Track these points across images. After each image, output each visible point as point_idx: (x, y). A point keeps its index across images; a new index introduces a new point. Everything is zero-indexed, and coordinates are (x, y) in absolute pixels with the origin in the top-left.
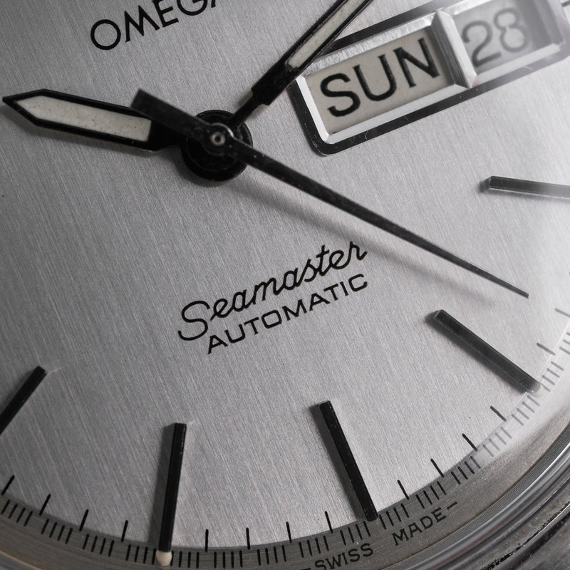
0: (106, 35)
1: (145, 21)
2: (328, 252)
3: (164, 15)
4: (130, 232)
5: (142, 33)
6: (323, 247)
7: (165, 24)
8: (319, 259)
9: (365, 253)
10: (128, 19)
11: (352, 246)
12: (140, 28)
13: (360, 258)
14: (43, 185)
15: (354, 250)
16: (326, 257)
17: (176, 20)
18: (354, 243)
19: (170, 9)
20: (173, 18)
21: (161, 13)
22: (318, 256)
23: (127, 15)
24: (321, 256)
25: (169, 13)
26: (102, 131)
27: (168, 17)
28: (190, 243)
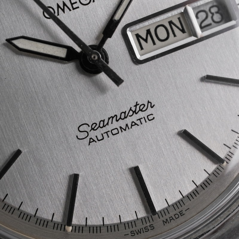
1: (65, 7)
2: (139, 104)
3: (73, 5)
4: (57, 94)
5: (64, 12)
7: (74, 9)
8: (135, 107)
9: (154, 105)
10: (58, 6)
11: (149, 102)
12: (63, 10)
13: (152, 107)
14: (22, 74)
15: (149, 104)
17: (78, 7)
18: (149, 101)
19: (76, 3)
20: (77, 6)
21: (72, 4)
22: (134, 106)
25: (75, 4)
26: (47, 53)
27: (75, 6)
28: (82, 100)
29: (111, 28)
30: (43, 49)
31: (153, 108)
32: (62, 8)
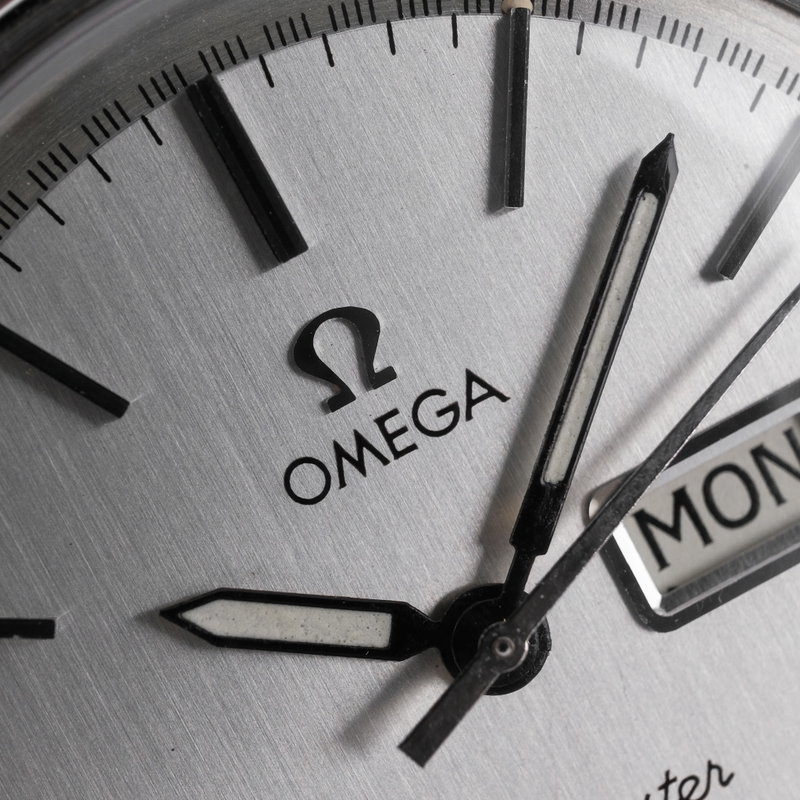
0: (308, 481)
1: (367, 453)
2: (675, 780)
3: (395, 441)
5: (363, 471)
6: (667, 774)
7: (398, 455)
8: (662, 792)
9: (731, 776)
10: (340, 453)
11: (711, 766)
12: (360, 465)
13: (724, 783)
15: (715, 773)
16: (673, 788)
17: (413, 447)
18: (714, 762)
19: (404, 430)
20: (409, 444)
21: (389, 438)
22: (660, 788)
23: (337, 446)
24: (665, 787)
25: (402, 436)
26: (319, 642)
27: (401, 443)
29: (540, 518)
30: (302, 626)
31: (727, 788)
32: (355, 456)
